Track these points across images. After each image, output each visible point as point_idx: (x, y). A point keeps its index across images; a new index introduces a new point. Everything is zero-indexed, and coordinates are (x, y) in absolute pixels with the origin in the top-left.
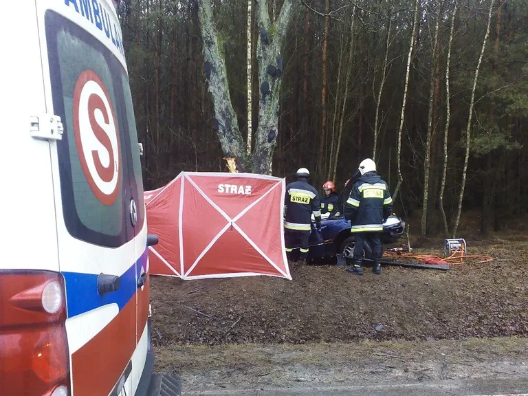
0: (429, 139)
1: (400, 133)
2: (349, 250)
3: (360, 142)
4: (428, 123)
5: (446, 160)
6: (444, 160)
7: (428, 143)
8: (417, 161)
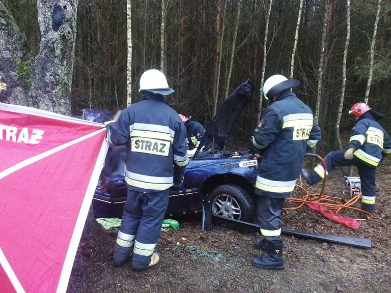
0: (321, 65)
1: (293, 55)
2: (220, 204)
3: (255, 72)
4: (320, 49)
5: (344, 84)
6: (342, 83)
7: (320, 69)
8: (308, 88)
